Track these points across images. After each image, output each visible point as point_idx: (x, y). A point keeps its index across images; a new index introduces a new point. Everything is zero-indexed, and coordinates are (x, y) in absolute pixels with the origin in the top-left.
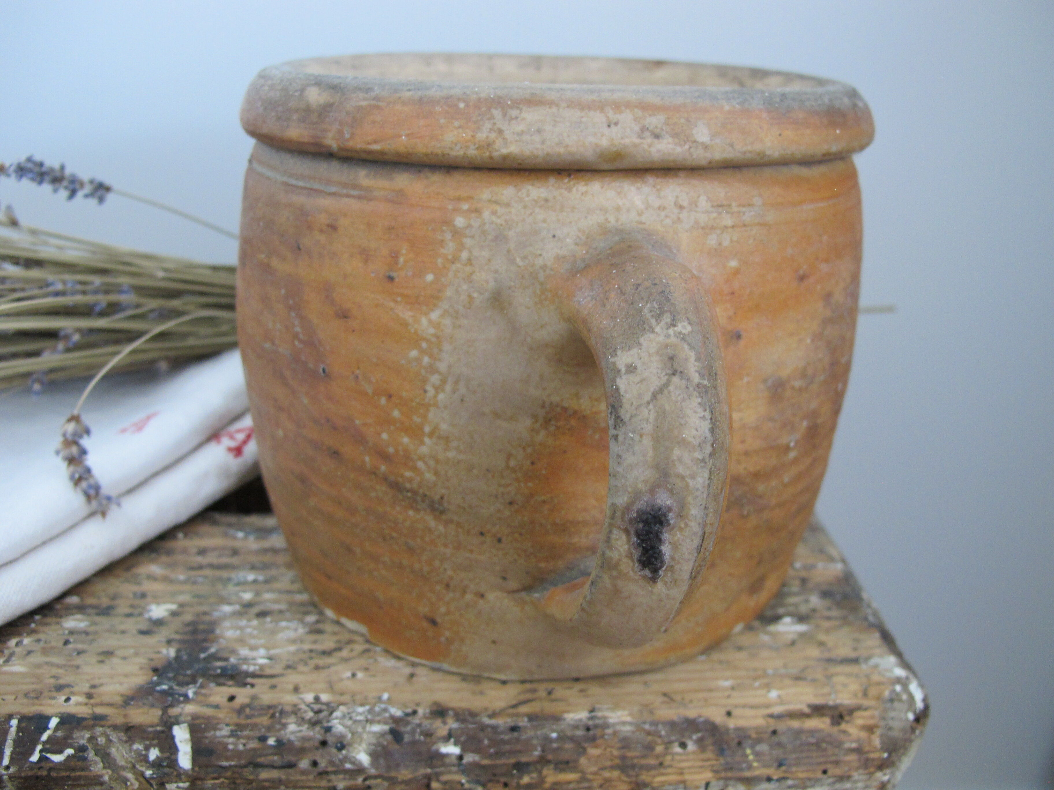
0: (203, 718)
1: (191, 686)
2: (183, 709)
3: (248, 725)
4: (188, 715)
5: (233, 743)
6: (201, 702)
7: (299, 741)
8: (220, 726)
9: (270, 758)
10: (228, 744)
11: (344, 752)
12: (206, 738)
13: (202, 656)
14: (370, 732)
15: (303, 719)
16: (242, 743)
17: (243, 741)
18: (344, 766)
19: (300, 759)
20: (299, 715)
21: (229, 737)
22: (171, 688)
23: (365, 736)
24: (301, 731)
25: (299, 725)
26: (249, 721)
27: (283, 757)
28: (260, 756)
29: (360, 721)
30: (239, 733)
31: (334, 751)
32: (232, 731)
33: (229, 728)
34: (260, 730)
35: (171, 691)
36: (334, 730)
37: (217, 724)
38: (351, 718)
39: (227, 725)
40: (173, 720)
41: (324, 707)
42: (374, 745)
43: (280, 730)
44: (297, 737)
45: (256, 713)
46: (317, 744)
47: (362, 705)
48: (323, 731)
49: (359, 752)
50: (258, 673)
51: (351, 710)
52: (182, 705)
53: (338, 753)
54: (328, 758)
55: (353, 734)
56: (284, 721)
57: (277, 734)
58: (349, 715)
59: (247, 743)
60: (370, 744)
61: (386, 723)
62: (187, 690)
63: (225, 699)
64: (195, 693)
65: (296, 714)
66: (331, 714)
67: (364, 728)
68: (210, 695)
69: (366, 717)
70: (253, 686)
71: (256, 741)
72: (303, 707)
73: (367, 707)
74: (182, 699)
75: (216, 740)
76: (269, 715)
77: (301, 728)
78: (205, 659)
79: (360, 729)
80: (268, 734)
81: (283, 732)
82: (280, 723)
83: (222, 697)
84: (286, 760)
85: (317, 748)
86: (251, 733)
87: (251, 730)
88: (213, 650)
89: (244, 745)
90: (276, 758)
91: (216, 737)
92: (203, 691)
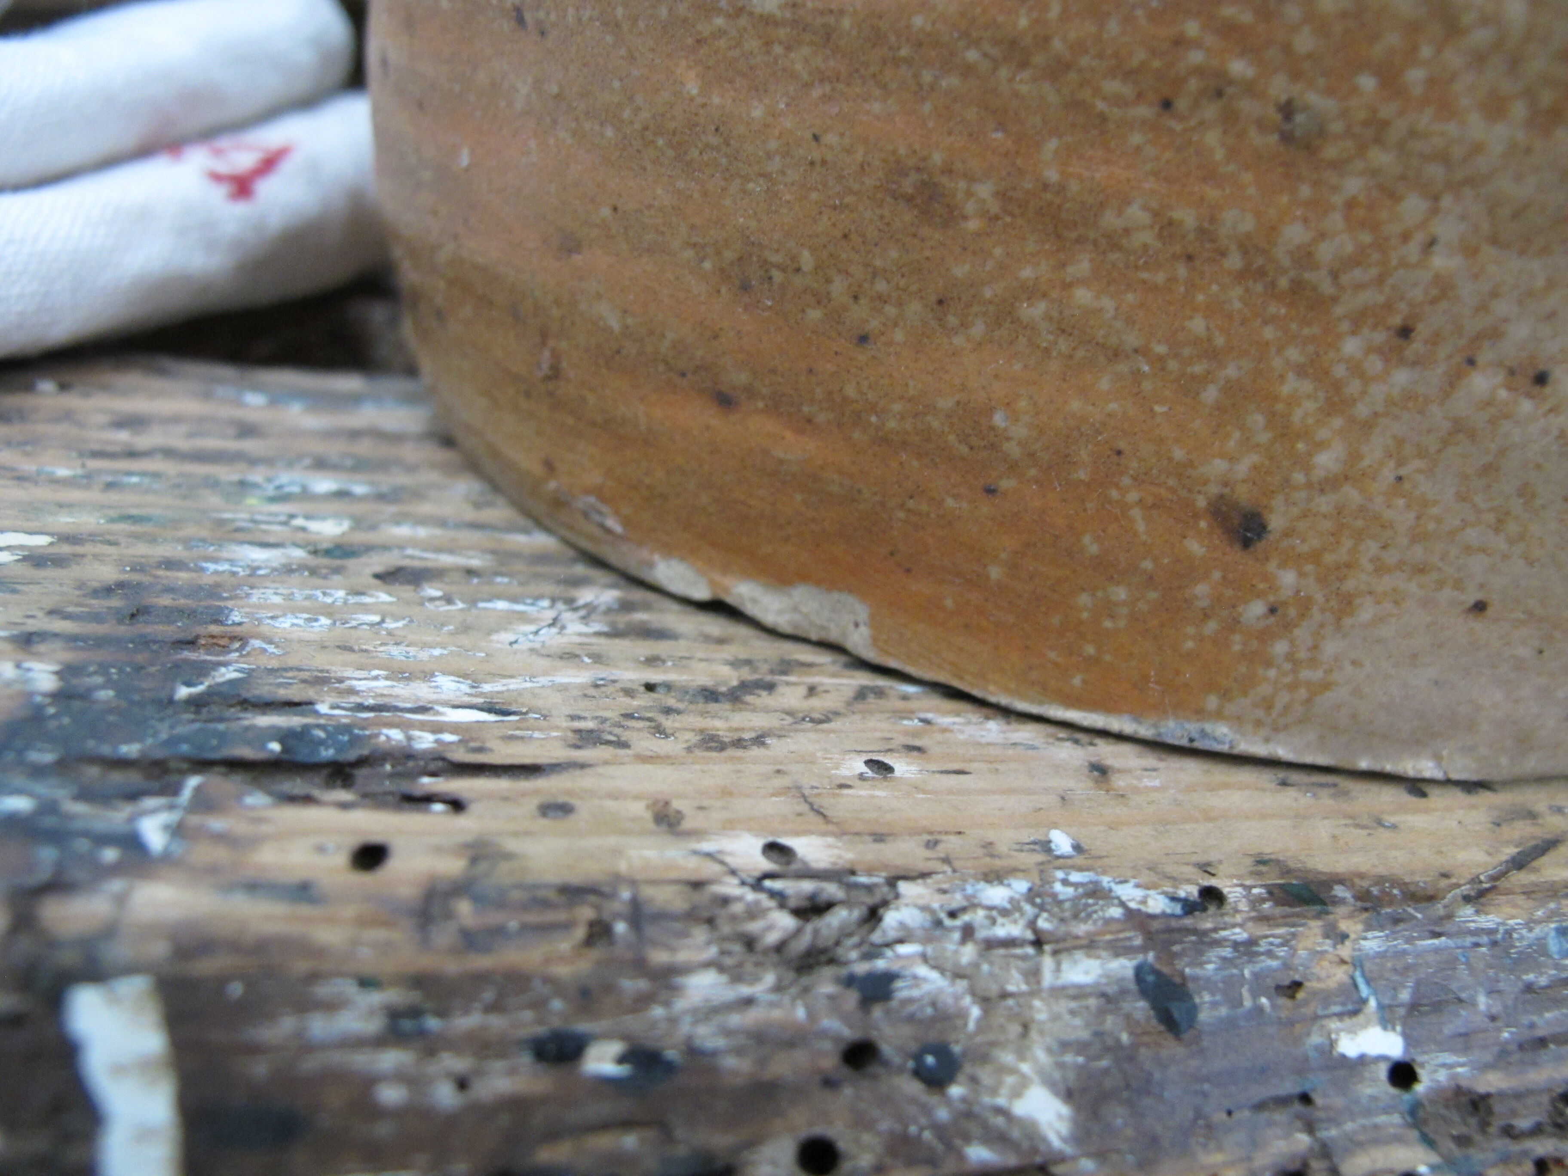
0: (234, 946)
1: (150, 802)
2: (121, 900)
3: (480, 979)
4: (151, 930)
5: (400, 1077)
6: (212, 870)
7: (739, 1051)
8: (323, 990)
9: (604, 1142)
10: (370, 1082)
11: (956, 1091)
12: (254, 1049)
13: (183, 692)
14: (1059, 992)
15: (750, 943)
16: (449, 1075)
17: (458, 1064)
18: (961, 1157)
19: (752, 1143)
20: (726, 929)
21: (379, 1042)
22: (49, 808)
23: (1040, 1010)
24: (748, 1002)
25: (736, 976)
26: (481, 962)
27: (667, 1135)
28: (553, 1135)
29: (1010, 943)
30: (433, 1023)
31: (913, 1087)
32: (394, 1014)
33: (376, 998)
34: (539, 1005)
35: (49, 821)
36: (902, 990)
37: (313, 977)
38: (968, 932)
39: (366, 983)
40: (68, 958)
41: (832, 890)
42: (1081, 1047)
43: (643, 1001)
44: (727, 1033)
45: (513, 925)
46: (830, 1062)
47: (995, 877)
48: (852, 998)
49: (1023, 1084)
50: (461, 756)
51: (957, 900)
52: (116, 885)
53: (933, 1100)
54: (885, 1125)
55: (985, 1001)
56: (659, 957)
57: (632, 1023)
58: (958, 922)
59: (478, 1073)
60: (1065, 1046)
61: (1118, 949)
62: (132, 819)
63: (340, 859)
64: (177, 831)
65: (710, 921)
66: (873, 916)
67: (1033, 974)
68: (254, 842)
69: (1032, 925)
70: (457, 805)
71: (525, 1059)
72: (730, 887)
73: (1020, 886)
74: (110, 855)
75: (310, 1064)
76: (580, 933)
77: (745, 990)
78: (196, 703)
79: (1016, 984)
80: (583, 1027)
81: (658, 1012)
82: (640, 966)
83: (321, 849)
84: (681, 1151)
85: (829, 1083)
86: (497, 1022)
87: (494, 1008)
88: (227, 674)
89: (462, 1084)
90: (630, 1141)
91: (308, 1047)
92: (217, 824)
